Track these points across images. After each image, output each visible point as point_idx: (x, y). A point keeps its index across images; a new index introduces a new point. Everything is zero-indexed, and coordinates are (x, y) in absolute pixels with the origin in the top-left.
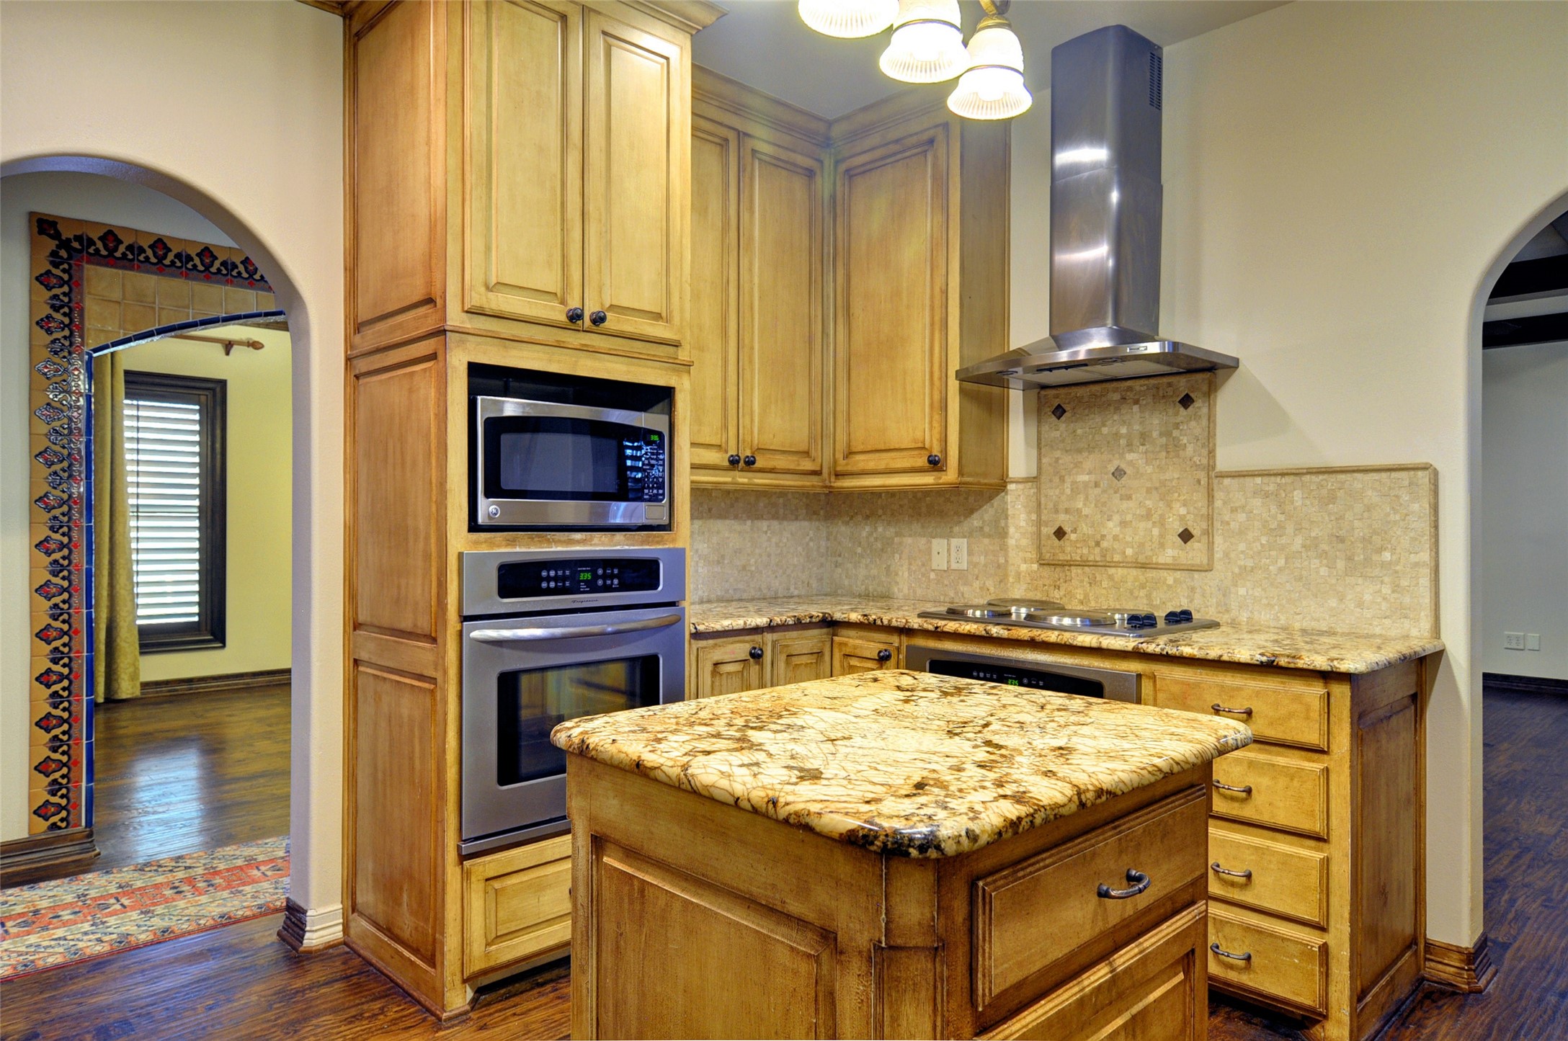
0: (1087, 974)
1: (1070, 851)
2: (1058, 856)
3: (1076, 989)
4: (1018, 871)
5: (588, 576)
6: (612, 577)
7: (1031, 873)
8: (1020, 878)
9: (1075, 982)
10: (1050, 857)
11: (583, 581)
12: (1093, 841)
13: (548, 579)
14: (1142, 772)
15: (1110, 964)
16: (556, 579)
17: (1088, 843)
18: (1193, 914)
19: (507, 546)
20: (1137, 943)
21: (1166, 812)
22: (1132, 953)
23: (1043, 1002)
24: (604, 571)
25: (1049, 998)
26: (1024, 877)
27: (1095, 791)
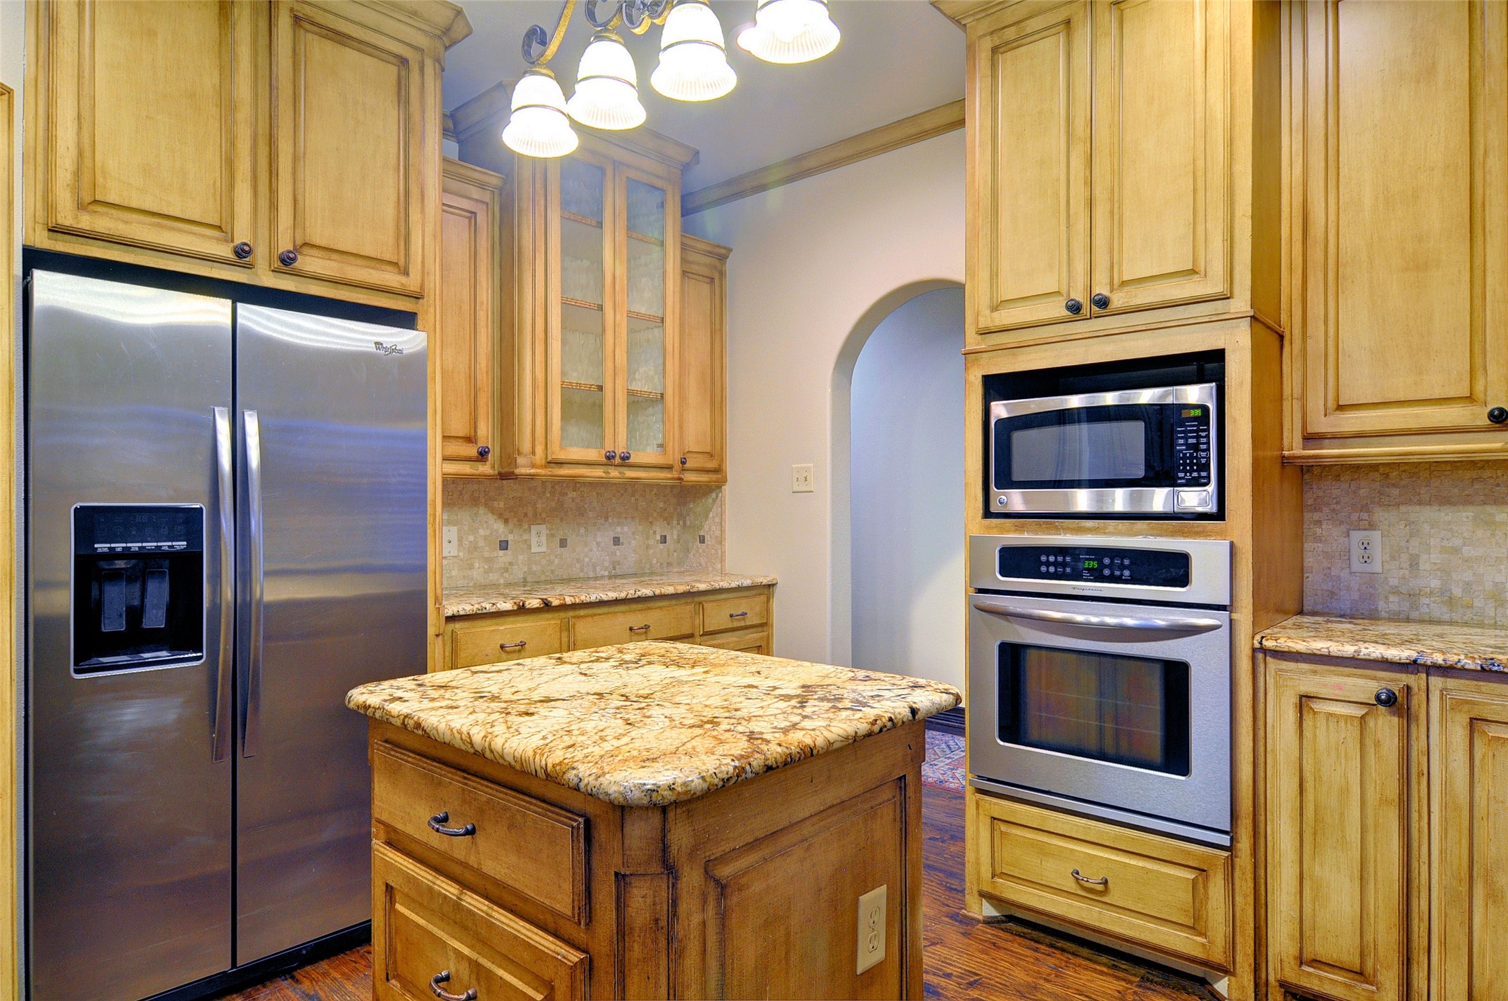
0: (444, 879)
1: (425, 765)
2: (416, 762)
3: (431, 878)
4: (394, 750)
5: (1095, 564)
6: (1122, 567)
7: (397, 757)
8: (391, 755)
9: (434, 874)
10: (412, 758)
11: (1086, 569)
12: (443, 772)
13: (1048, 564)
14: (456, 734)
15: (462, 893)
16: (1055, 564)
17: (439, 771)
18: (558, 949)
19: (1015, 531)
20: (491, 905)
21: (516, 804)
22: (480, 906)
23: (411, 861)
24: (1112, 562)
25: (415, 863)
26: (393, 756)
27: (416, 722)
